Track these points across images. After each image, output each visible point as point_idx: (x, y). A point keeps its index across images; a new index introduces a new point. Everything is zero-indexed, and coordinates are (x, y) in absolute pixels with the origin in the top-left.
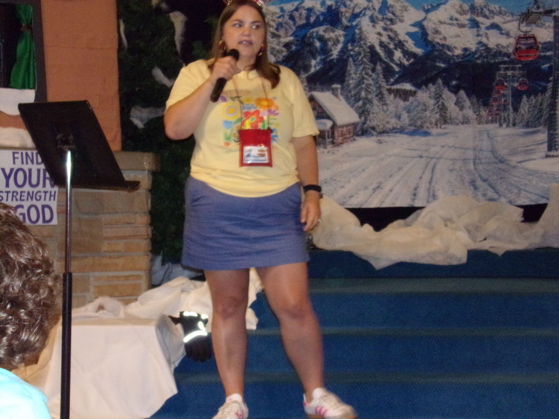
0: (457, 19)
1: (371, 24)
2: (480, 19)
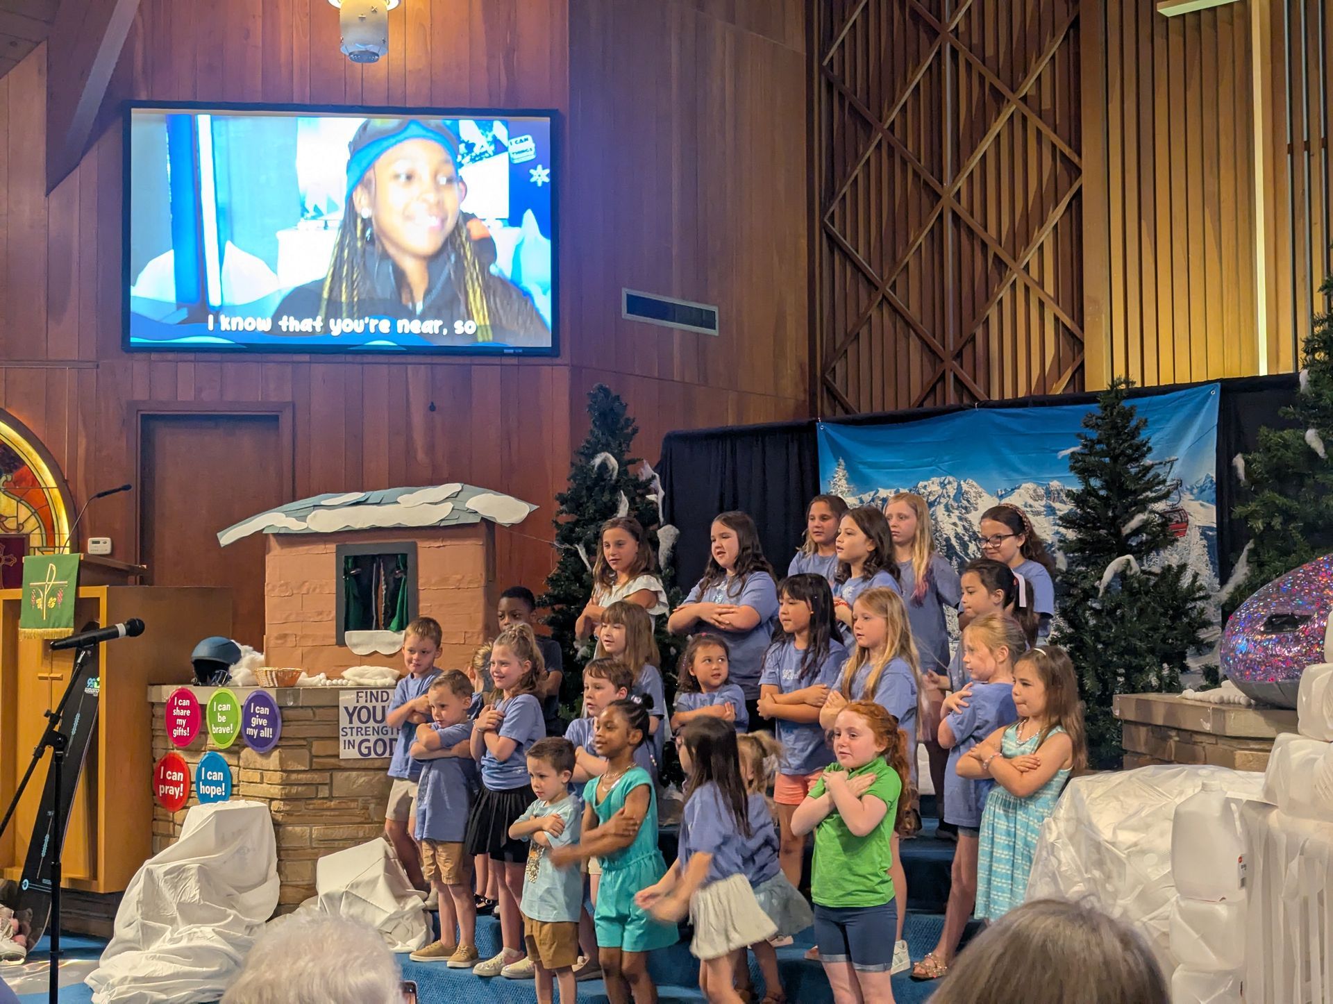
0: (1031, 506)
1: (946, 513)
2: (1057, 505)
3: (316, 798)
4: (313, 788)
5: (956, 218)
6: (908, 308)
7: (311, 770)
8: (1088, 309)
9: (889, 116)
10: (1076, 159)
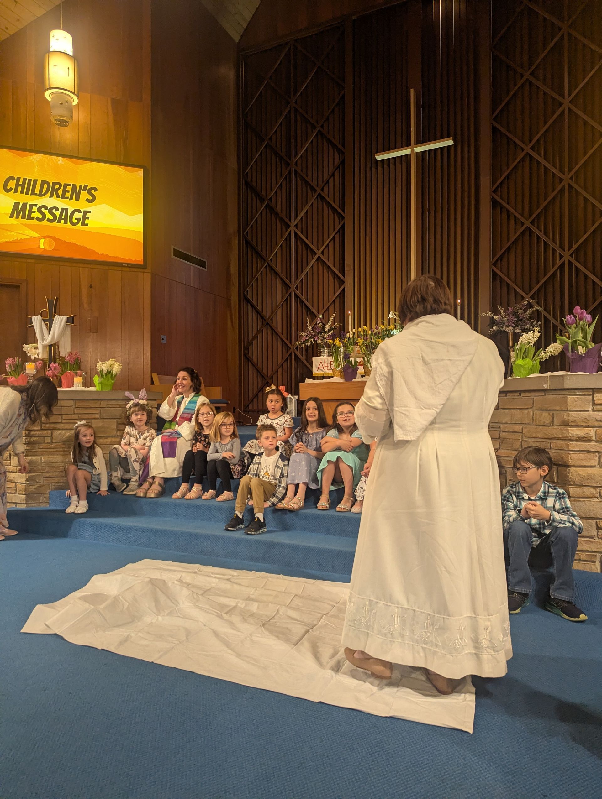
3: (44, 443)
4: (42, 438)
5: (296, 234)
6: (277, 267)
7: (41, 430)
8: (346, 268)
9: (270, 195)
10: (342, 212)
